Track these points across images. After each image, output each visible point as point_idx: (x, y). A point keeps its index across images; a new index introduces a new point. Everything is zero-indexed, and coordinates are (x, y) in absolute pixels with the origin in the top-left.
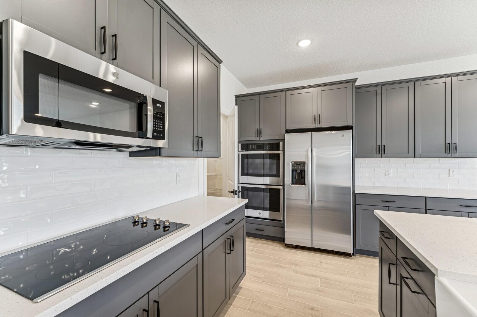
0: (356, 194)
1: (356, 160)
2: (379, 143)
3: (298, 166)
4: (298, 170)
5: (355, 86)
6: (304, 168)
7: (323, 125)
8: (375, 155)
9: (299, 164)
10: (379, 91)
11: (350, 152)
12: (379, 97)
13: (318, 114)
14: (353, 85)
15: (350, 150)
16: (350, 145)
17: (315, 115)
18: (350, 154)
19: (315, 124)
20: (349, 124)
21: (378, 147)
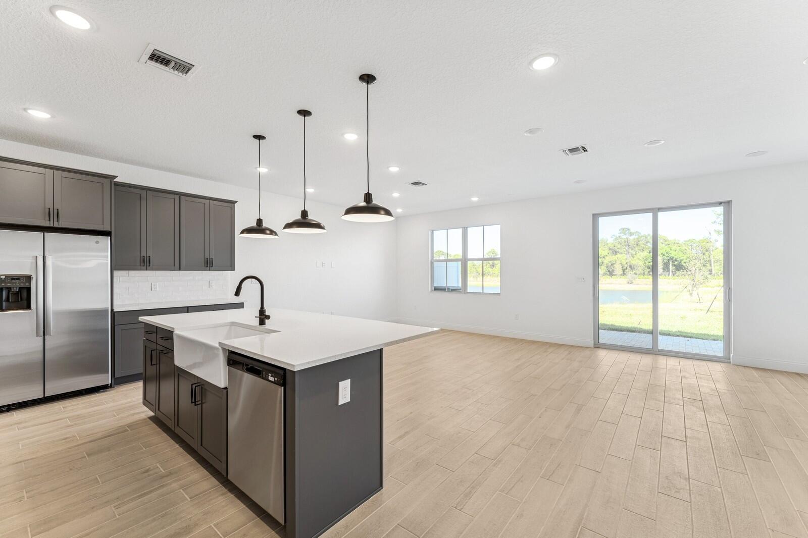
0: (115, 313)
1: (116, 273)
2: (143, 254)
3: (13, 281)
4: (13, 288)
5: (114, 181)
6: (27, 284)
7: (63, 224)
8: (139, 267)
9: (18, 279)
10: (144, 195)
11: (108, 260)
12: (143, 203)
13: (56, 207)
14: (111, 182)
15: (108, 258)
16: (108, 252)
17: (49, 209)
18: (108, 263)
19: (49, 220)
20: (106, 228)
21: (142, 258)
